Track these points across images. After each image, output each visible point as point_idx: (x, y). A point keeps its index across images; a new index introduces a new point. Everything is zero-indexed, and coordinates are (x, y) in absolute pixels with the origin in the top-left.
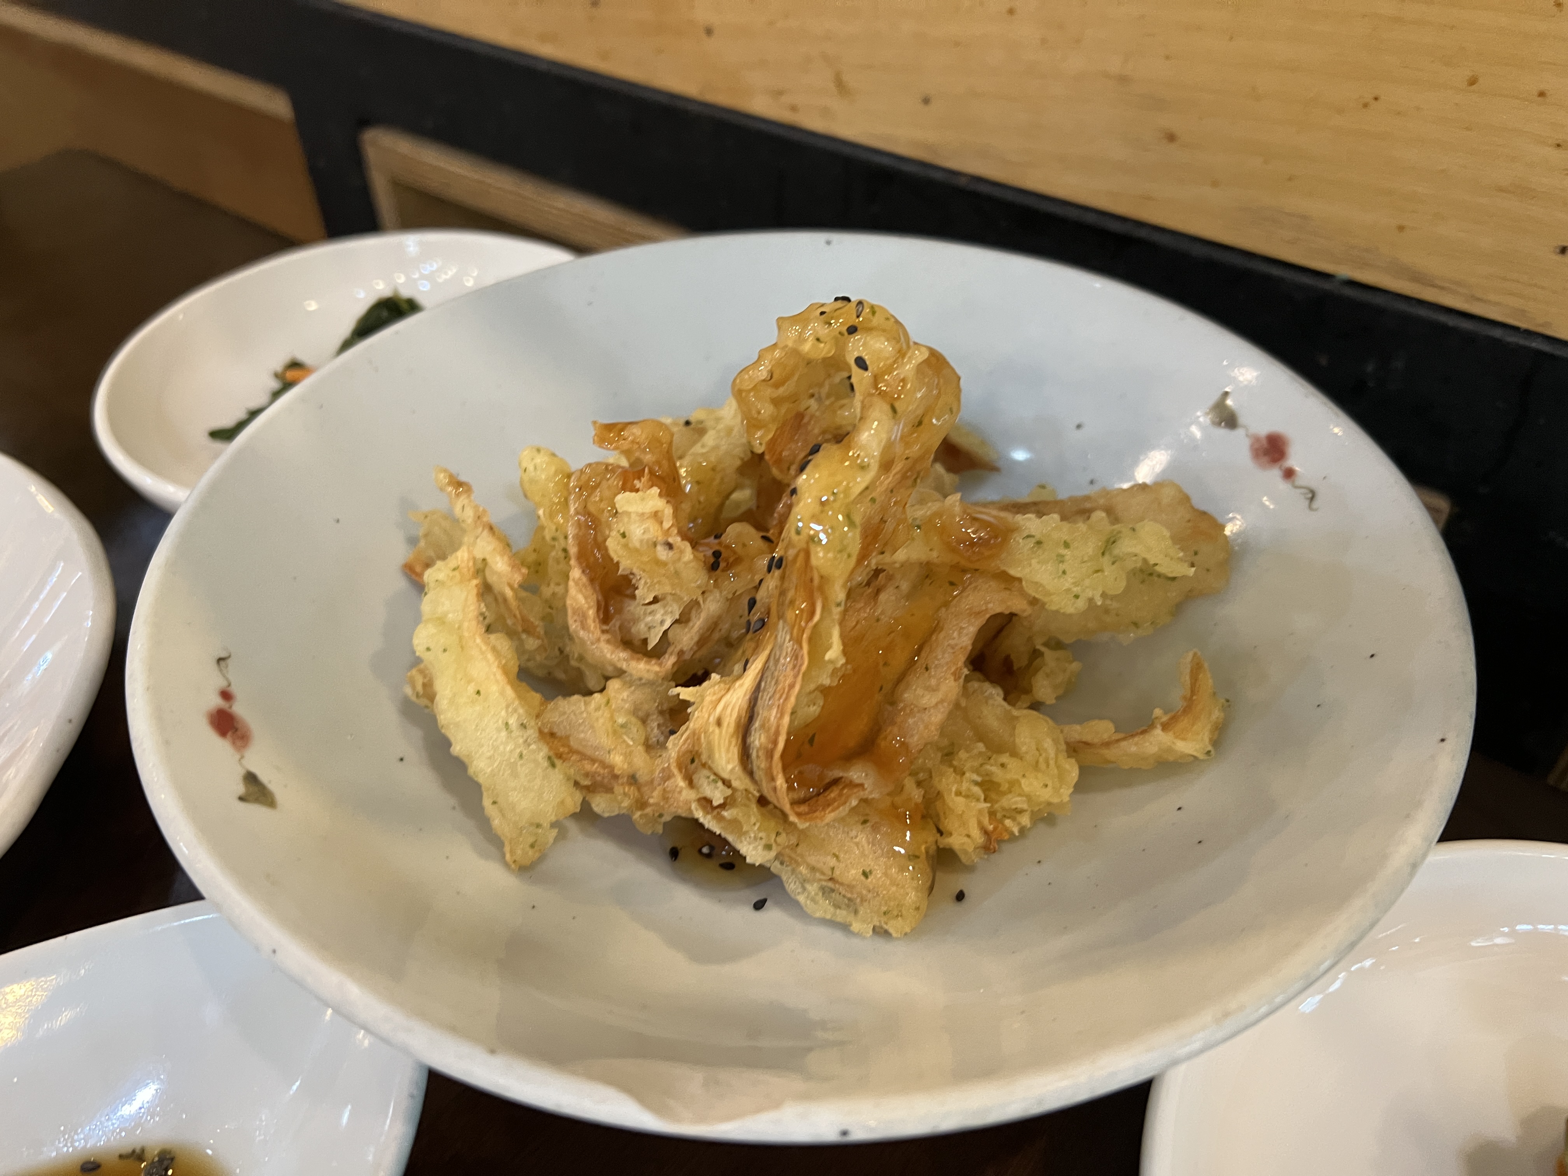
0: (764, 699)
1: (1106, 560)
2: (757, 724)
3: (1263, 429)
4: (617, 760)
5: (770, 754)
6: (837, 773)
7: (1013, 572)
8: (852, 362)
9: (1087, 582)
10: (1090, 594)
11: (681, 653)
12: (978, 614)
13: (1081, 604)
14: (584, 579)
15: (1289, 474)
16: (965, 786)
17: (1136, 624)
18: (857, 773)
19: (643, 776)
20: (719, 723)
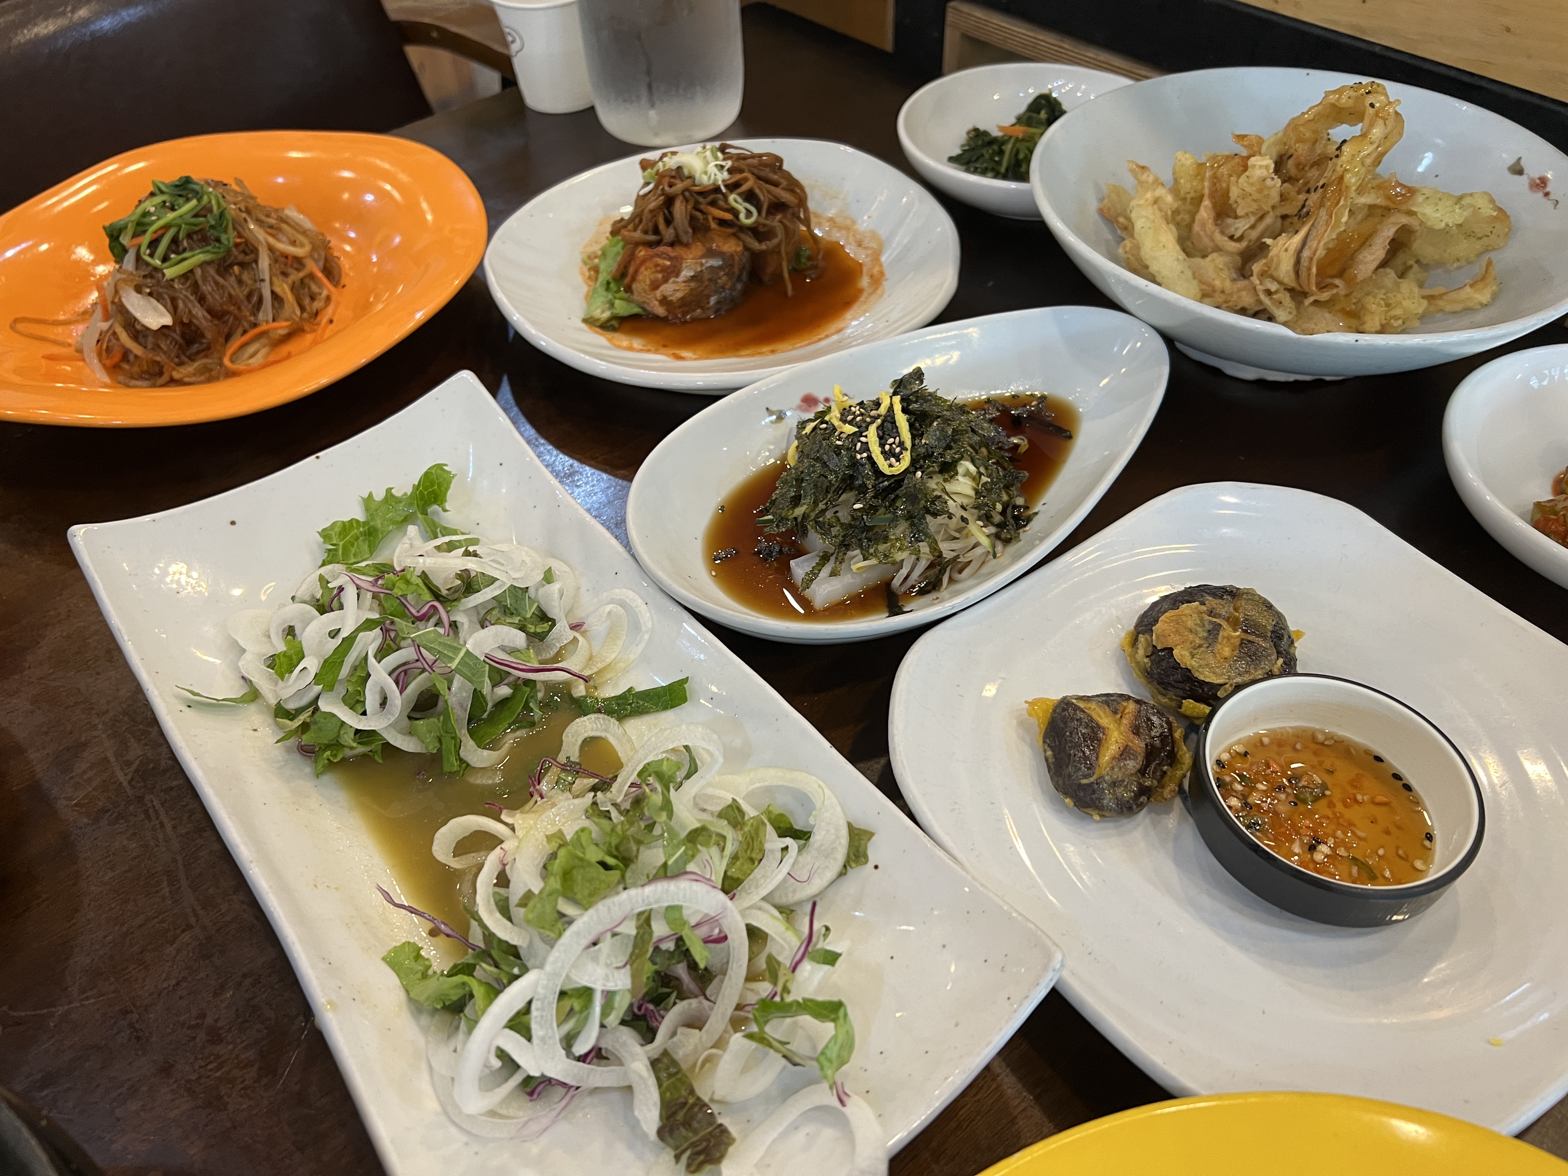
0: (1311, 237)
1: (1457, 206)
2: (1307, 247)
3: (1536, 175)
4: (1217, 283)
5: (1311, 259)
6: (1329, 280)
7: (1414, 209)
8: (1368, 105)
9: (1448, 215)
10: (1447, 220)
11: (1250, 241)
12: (1398, 224)
13: (1443, 225)
14: (1210, 205)
15: (1547, 194)
16: (1378, 300)
17: (1458, 260)
18: (1337, 282)
19: (1228, 291)
20: (1286, 250)
